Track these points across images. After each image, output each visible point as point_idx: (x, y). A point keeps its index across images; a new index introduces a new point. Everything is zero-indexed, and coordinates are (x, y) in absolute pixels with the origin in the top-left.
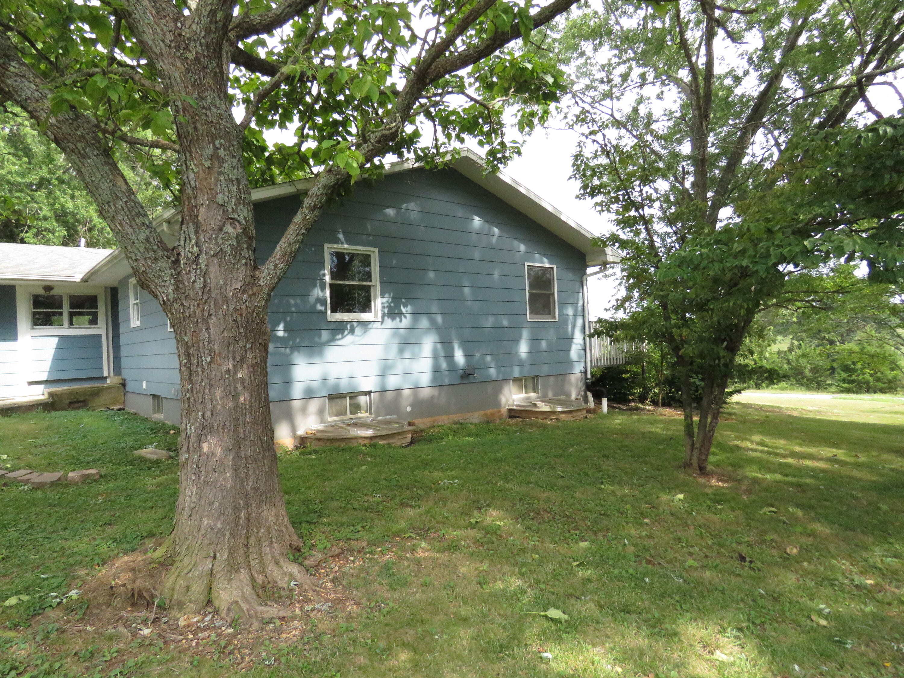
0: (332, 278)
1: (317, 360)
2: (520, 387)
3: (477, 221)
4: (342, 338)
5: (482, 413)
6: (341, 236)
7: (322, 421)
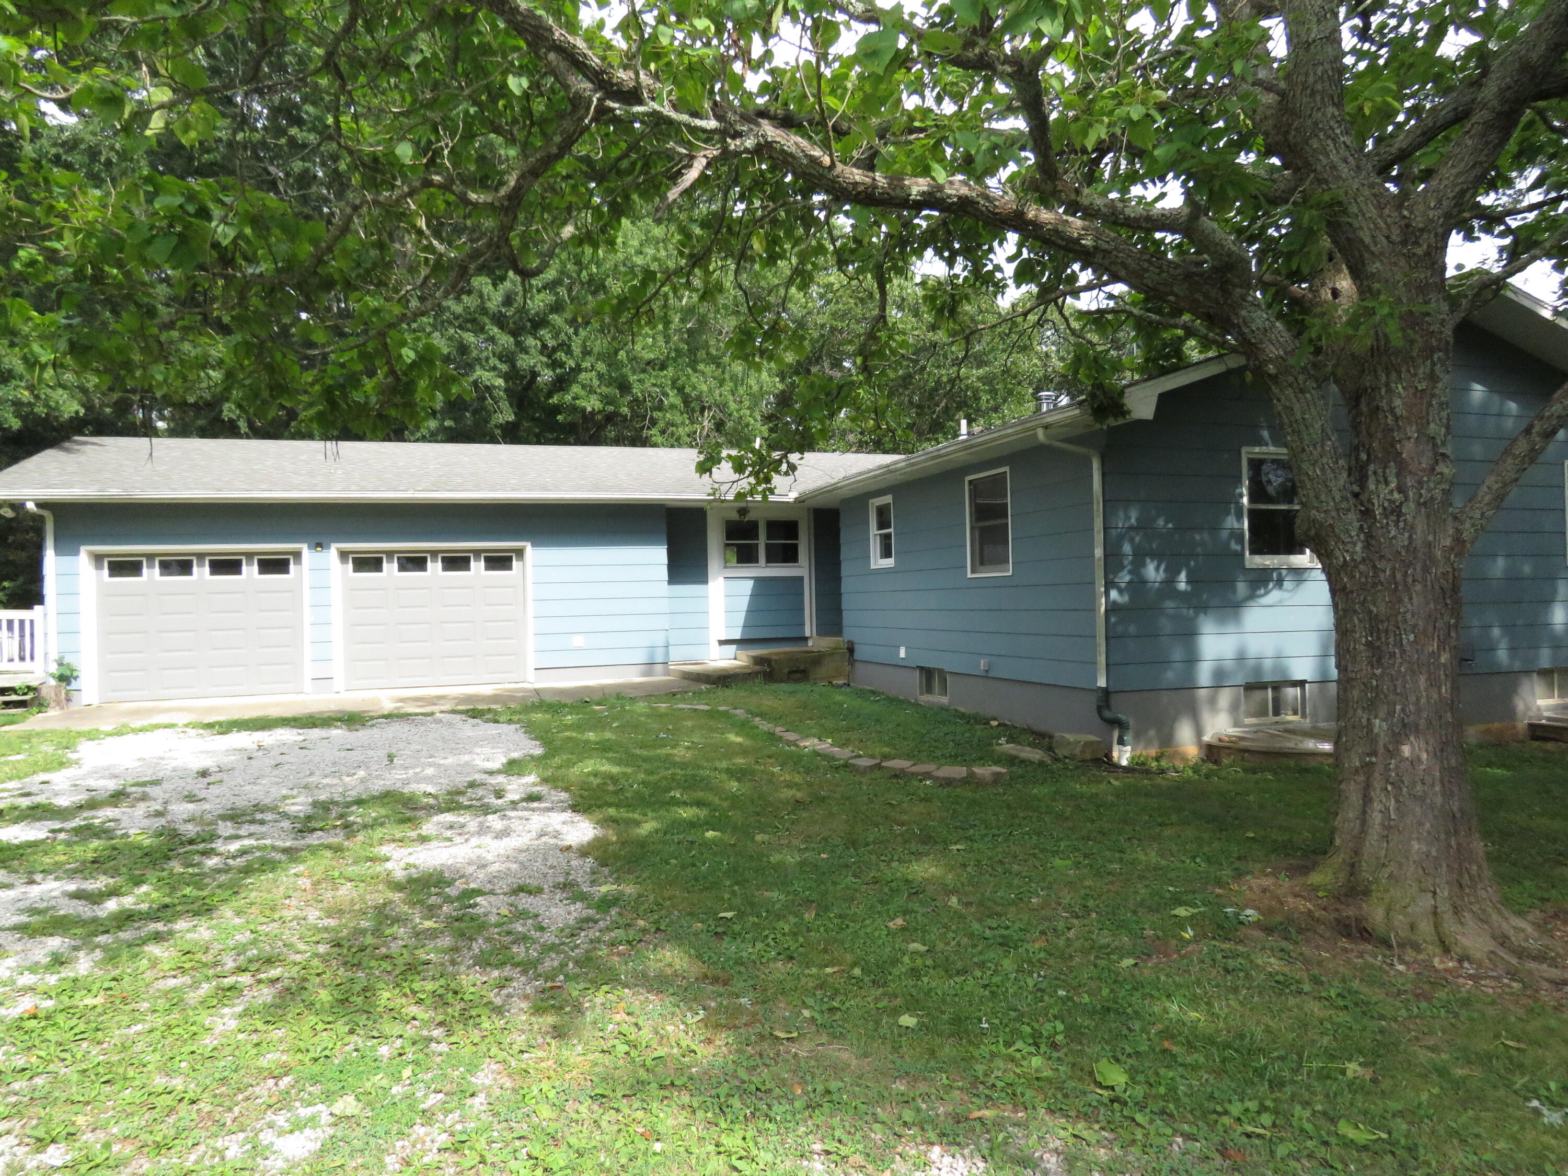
0: (1252, 499)
1: (1231, 628)
2: (1551, 686)
3: (1478, 391)
4: (1266, 593)
5: (1482, 727)
6: (1265, 434)
7: (1236, 724)
